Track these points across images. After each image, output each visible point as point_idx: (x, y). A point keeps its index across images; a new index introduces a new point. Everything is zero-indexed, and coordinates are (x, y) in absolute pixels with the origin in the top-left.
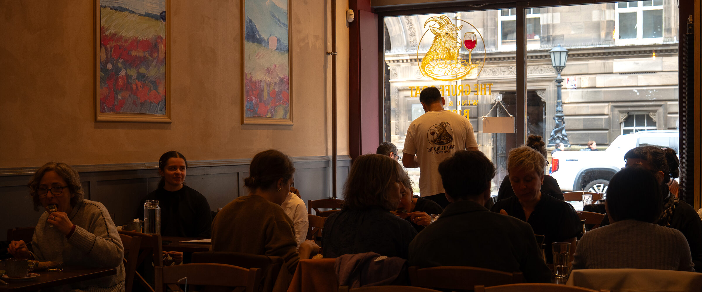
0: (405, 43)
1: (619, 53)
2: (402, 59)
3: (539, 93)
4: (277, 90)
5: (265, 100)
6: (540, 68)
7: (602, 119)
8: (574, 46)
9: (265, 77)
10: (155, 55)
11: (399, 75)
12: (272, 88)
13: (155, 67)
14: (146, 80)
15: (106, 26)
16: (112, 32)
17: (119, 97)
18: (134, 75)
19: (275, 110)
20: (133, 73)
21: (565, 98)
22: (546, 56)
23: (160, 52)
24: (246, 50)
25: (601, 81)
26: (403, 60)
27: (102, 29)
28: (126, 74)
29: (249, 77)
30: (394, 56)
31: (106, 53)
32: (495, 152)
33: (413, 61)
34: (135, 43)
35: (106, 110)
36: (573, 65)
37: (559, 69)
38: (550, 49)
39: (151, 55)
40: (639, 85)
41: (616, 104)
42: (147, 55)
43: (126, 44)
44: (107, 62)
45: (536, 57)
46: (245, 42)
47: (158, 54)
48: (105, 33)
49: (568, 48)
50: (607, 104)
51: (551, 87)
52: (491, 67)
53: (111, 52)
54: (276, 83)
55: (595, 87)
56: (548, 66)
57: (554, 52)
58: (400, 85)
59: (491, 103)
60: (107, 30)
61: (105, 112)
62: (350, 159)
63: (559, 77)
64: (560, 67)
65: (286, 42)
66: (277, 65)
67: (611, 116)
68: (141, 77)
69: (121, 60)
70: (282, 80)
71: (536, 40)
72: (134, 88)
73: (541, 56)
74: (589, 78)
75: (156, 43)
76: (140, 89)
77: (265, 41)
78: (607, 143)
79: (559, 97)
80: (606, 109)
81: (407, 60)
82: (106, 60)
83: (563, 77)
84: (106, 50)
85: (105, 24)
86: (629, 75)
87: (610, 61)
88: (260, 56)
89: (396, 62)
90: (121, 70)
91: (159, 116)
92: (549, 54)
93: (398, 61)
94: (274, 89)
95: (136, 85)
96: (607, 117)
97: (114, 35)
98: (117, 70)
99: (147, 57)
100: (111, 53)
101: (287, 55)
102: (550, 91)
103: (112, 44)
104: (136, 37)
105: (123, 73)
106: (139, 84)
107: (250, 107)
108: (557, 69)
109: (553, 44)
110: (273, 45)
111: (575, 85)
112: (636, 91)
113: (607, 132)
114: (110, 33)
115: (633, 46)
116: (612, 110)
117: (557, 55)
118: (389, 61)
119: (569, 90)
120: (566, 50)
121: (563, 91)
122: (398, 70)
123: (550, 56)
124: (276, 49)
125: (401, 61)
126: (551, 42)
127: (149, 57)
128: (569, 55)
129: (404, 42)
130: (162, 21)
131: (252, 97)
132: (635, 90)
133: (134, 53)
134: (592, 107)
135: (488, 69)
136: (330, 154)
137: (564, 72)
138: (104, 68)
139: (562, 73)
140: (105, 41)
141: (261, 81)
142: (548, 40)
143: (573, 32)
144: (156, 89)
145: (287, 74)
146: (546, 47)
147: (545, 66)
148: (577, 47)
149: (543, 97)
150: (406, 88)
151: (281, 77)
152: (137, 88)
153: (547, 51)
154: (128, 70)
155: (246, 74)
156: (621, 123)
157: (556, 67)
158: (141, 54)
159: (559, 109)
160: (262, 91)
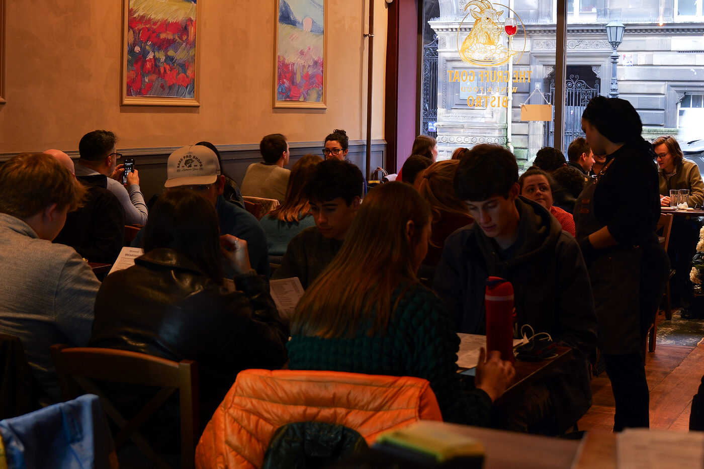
0: (455, 12)
1: (678, 30)
2: (452, 27)
3: (594, 69)
4: (310, 73)
5: (298, 83)
6: (596, 42)
7: (658, 98)
8: (631, 21)
9: (299, 59)
10: (184, 38)
11: (448, 44)
12: (305, 71)
13: (184, 49)
14: (174, 63)
15: (135, 8)
16: (140, 14)
17: (147, 80)
18: (162, 57)
19: (307, 93)
20: (161, 56)
21: (620, 76)
22: (602, 30)
23: (189, 33)
24: (279, 32)
25: (658, 59)
26: (452, 29)
27: (130, 11)
28: (154, 56)
29: (281, 59)
30: (443, 24)
31: (134, 35)
32: (546, 129)
33: (463, 30)
34: (165, 26)
35: (133, 94)
36: (629, 40)
37: (615, 44)
38: (607, 23)
39: (181, 38)
40: (697, 64)
41: (673, 83)
42: (177, 38)
43: (155, 27)
44: (134, 45)
45: (592, 31)
46: (279, 24)
47: (188, 36)
48: (133, 15)
49: (626, 23)
50: (663, 83)
51: (606, 63)
52: (544, 39)
53: (139, 34)
54: (309, 66)
55: (652, 65)
56: (605, 41)
57: (610, 27)
58: (448, 56)
59: (544, 78)
60: (135, 12)
61: (131, 95)
62: (385, 143)
63: (614, 54)
64: (616, 43)
65: (321, 23)
66: (312, 48)
67: (667, 96)
68: (170, 59)
69: (149, 43)
70: (316, 63)
71: (593, 13)
72: (162, 71)
73: (597, 30)
74: (646, 55)
75: (186, 25)
76: (168, 72)
77: (299, 23)
78: (663, 124)
79: (614, 74)
80: (662, 88)
81: (456, 29)
82: (134, 43)
83: (619, 54)
84: (134, 33)
85: (134, 6)
86: (687, 53)
87: (668, 38)
88: (294, 38)
89: (444, 30)
90: (149, 52)
91: (187, 100)
92: (605, 28)
93: (447, 30)
94: (308, 72)
95: (165, 68)
96: (663, 96)
97: (143, 17)
98: (144, 53)
99: (176, 40)
100: (139, 36)
101: (322, 37)
102: (605, 67)
103: (141, 26)
104: (166, 19)
105: (151, 56)
106: (168, 67)
107: (282, 90)
108: (613, 45)
109: (610, 17)
110: (307, 27)
111: (631, 62)
112: (694, 71)
113: (663, 112)
114: (139, 15)
115: (692, 24)
116: (668, 90)
117: (614, 30)
118: (438, 29)
119: (625, 67)
120: (623, 26)
121: (618, 67)
122: (447, 39)
123: (606, 30)
124: (311, 31)
125: (450, 30)
126: (608, 15)
127: (179, 40)
128: (626, 31)
129: (453, 10)
130: (193, 3)
131: (284, 80)
132: (692, 69)
133: (163, 36)
134: (648, 86)
135: (542, 42)
136: (365, 138)
137: (620, 47)
138: (131, 51)
139: (618, 49)
140: (133, 23)
141: (294, 64)
142: (605, 14)
143: (630, 7)
144: (185, 72)
145: (322, 56)
146: (602, 21)
147: (601, 41)
148: (635, 23)
149: (599, 73)
150: (454, 59)
151: (316, 59)
152: (165, 71)
153: (603, 25)
154: (156, 53)
155: (279, 57)
156: (677, 104)
157: (612, 42)
158: (170, 36)
159: (613, 87)
160: (295, 74)
